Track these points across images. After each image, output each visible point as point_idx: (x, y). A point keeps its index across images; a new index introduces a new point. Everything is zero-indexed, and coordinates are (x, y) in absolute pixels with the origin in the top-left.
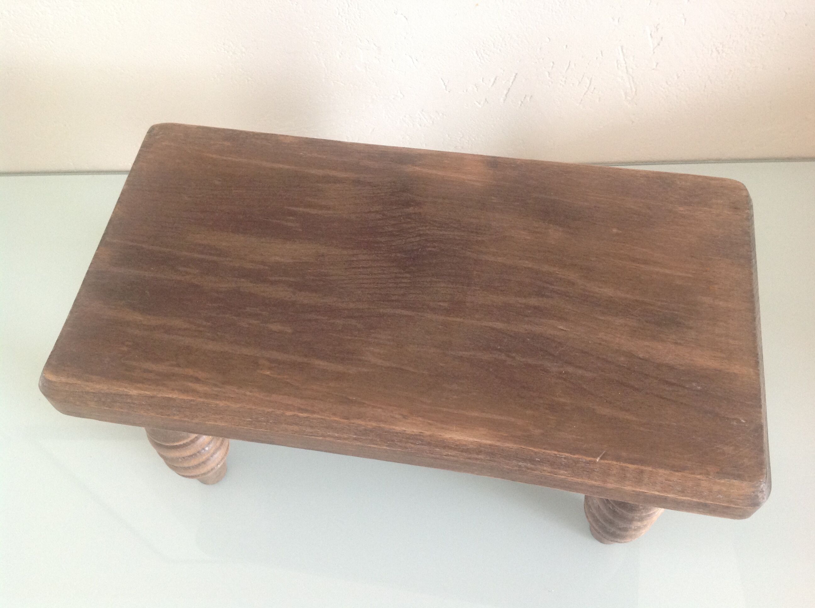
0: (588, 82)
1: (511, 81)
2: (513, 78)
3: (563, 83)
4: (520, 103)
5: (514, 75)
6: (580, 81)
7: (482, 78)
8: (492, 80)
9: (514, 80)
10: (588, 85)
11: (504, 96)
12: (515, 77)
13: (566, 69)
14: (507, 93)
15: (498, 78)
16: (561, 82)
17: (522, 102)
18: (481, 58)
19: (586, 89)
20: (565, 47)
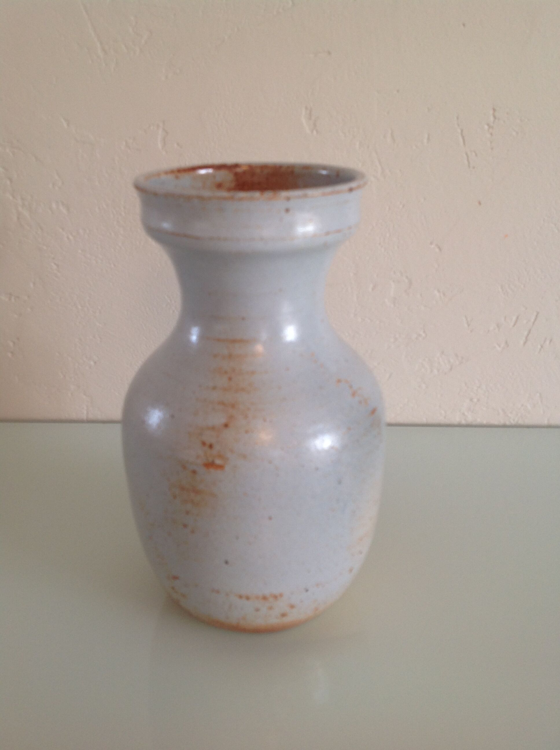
1: (532, 320)
4: (539, 347)
8: (514, 318)
9: (536, 319)
11: (524, 338)
14: (528, 335)
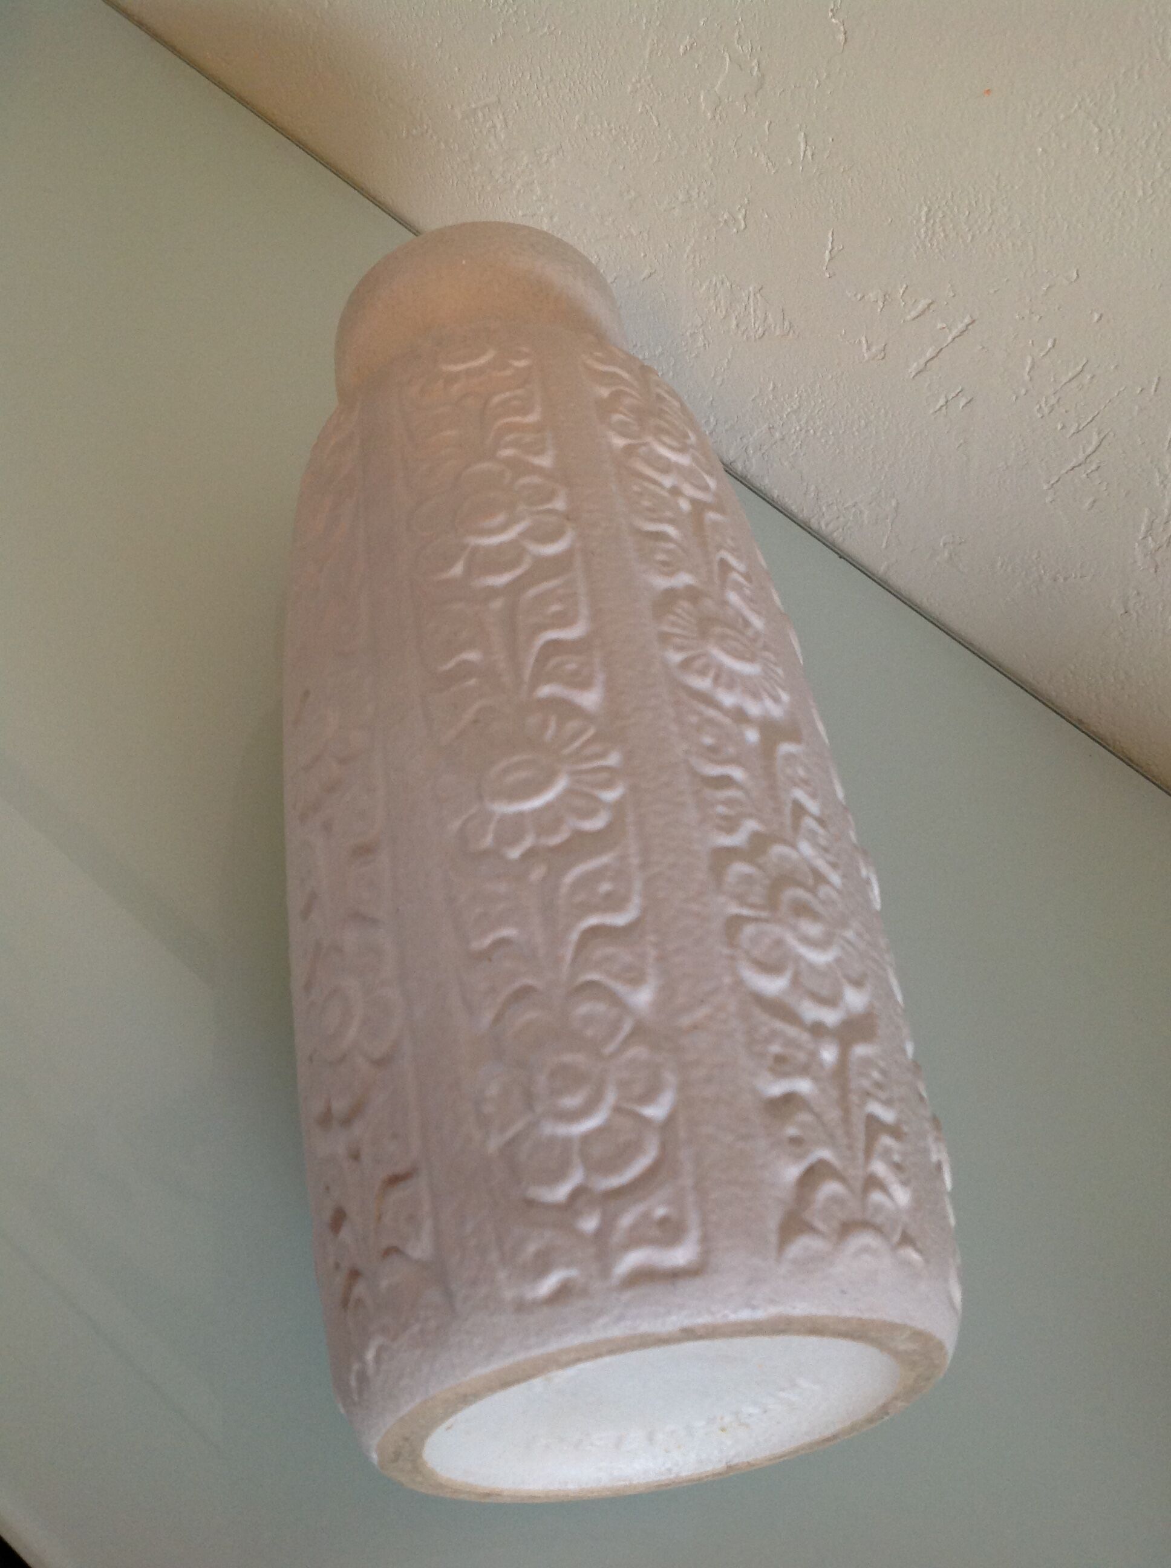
0: (1095, 442)
2: (961, 326)
3: (1046, 410)
5: (967, 320)
6: (1081, 428)
7: (904, 286)
10: (1090, 450)
12: (967, 326)
13: (1070, 375)
15: (933, 307)
16: (1043, 405)
17: (947, 402)
18: (930, 233)
19: (1081, 457)
20: (1096, 317)
